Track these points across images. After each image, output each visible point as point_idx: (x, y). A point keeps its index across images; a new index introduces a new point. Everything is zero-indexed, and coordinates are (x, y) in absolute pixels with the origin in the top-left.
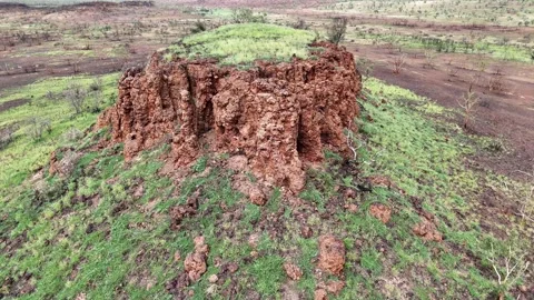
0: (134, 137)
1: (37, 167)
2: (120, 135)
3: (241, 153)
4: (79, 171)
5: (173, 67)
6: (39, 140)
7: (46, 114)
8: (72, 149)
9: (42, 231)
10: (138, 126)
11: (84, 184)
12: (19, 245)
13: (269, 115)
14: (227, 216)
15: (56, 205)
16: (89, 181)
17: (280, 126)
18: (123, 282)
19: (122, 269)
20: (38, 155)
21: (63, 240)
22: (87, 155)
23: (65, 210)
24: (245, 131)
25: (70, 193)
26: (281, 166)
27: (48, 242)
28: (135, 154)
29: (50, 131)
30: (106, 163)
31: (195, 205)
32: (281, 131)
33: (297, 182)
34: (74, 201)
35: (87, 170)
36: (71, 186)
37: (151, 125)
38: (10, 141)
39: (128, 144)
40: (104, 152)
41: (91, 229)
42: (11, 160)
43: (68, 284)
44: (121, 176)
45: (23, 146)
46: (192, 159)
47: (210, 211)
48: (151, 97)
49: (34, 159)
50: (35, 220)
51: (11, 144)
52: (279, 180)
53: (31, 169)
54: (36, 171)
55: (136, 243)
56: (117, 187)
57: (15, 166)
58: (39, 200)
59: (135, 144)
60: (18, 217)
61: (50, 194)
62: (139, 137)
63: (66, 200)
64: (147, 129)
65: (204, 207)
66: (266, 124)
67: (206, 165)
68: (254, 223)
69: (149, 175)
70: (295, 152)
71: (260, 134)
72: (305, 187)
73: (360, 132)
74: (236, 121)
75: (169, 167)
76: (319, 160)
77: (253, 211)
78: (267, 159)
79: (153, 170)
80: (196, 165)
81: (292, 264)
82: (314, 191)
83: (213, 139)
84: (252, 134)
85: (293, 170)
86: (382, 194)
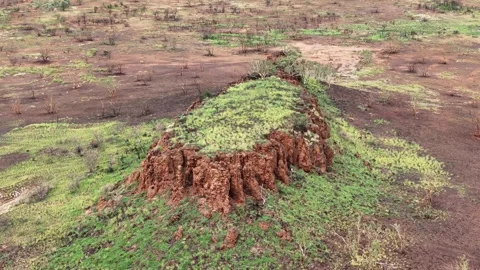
0: (153, 188)
1: (86, 207)
2: (145, 187)
3: (204, 197)
4: (123, 205)
9: (110, 228)
10: (156, 182)
11: (127, 209)
12: (100, 234)
13: (216, 179)
14: (193, 221)
15: (114, 219)
16: (130, 209)
17: (220, 184)
18: (150, 241)
19: (149, 237)
22: (125, 197)
23: (120, 221)
24: (206, 186)
25: (121, 214)
26: (220, 202)
27: (115, 232)
28: (153, 196)
30: (138, 201)
31: (180, 215)
32: (221, 186)
33: (226, 210)
34: (124, 217)
35: (127, 204)
36: (120, 211)
37: (162, 182)
39: (150, 191)
40: (135, 195)
41: (135, 226)
43: (128, 242)
44: (147, 206)
46: (181, 198)
47: (186, 218)
48: (164, 167)
50: (105, 225)
52: (219, 209)
53: (82, 208)
54: (86, 209)
55: (155, 230)
56: (145, 210)
59: (154, 191)
62: (156, 188)
63: (119, 217)
64: (160, 183)
65: (184, 217)
66: (214, 183)
67: (187, 201)
68: (204, 224)
69: (161, 205)
70: (227, 196)
71: (212, 187)
72: (231, 213)
73: (280, 192)
74: (202, 181)
75: (170, 202)
76: (242, 202)
77: (204, 220)
78: (214, 199)
79: (161, 203)
80: (183, 201)
81: (214, 237)
82: (235, 215)
83: (192, 190)
84: (209, 187)
85: (225, 204)
86: (265, 218)
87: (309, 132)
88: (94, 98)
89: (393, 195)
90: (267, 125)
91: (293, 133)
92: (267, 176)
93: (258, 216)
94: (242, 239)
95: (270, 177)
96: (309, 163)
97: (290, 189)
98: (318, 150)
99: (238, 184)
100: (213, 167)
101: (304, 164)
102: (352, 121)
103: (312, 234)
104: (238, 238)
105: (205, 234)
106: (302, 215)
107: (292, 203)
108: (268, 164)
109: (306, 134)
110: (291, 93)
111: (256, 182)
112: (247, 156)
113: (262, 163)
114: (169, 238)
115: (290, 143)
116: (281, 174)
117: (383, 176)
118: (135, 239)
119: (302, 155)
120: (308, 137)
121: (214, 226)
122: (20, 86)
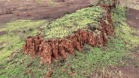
0: (27, 51)
1: (8, 56)
2: (25, 50)
3: (43, 56)
4: (16, 57)
5: (35, 38)
6: (9, 49)
7: (12, 40)
8: (16, 52)
9: (8, 66)
10: (28, 49)
11: (16, 59)
12: (4, 68)
13: (46, 50)
14: (36, 66)
15: (11, 63)
16: (17, 59)
17: (48, 52)
18: (18, 73)
19: (19, 72)
20: (8, 53)
21: (11, 68)
22: (18, 54)
23: (12, 64)
24: (43, 52)
25: (14, 61)
26: (48, 59)
27: (9, 68)
28: (26, 55)
29: (12, 46)
30: (21, 56)
31: (31, 64)
32: (48, 53)
33: (50, 62)
34: (14, 62)
35: (17, 57)
36: (14, 59)
37: (30, 49)
38: (1, 48)
40: (21, 53)
41: (16, 66)
42: (2, 54)
43: (11, 73)
44: (22, 59)
45: (5, 50)
46: (34, 56)
47: (34, 65)
48: (30, 43)
49: (7, 54)
50: (7, 65)
51: (2, 49)
52: (47, 62)
53: (7, 56)
54: (8, 57)
55: (22, 69)
56: (21, 60)
57: (3, 55)
58: (8, 62)
59: (27, 52)
60: (4, 64)
61: (10, 61)
62: (28, 51)
63: (13, 62)
64: (29, 50)
65: (33, 64)
66: (46, 51)
67: (36, 58)
68: (40, 68)
69: (27, 58)
70: (50, 57)
71: (45, 53)
72: (51, 64)
73: (76, 55)
74: (42, 50)
75: (31, 58)
76: (57, 59)
77: (40, 66)
78: (46, 58)
79: (28, 58)
80: (34, 57)
81: (42, 73)
82: (53, 65)
83: (39, 53)
84: (44, 53)
85: (49, 60)
86: (64, 66)
87: (97, 30)
88: (48, 10)
89: (130, 57)
90: (78, 27)
91: (88, 31)
92: (70, 49)
93: (62, 65)
94: (53, 75)
95: (71, 49)
96: (93, 43)
97: (80, 54)
98: (99, 38)
99: (56, 52)
100: (45, 45)
101: (92, 43)
102: (130, 24)
103: (84, 74)
104: (52, 74)
105: (39, 72)
106: (82, 65)
107: (80, 60)
108: (70, 44)
109: (95, 31)
110: (99, 13)
111: (64, 51)
112: (62, 41)
113: (68, 43)
114: (25, 73)
115: (85, 35)
116: (78, 48)
117: (130, 48)
118: (14, 72)
119: (91, 40)
120: (96, 32)
121: (43, 69)
122: (25, 5)
